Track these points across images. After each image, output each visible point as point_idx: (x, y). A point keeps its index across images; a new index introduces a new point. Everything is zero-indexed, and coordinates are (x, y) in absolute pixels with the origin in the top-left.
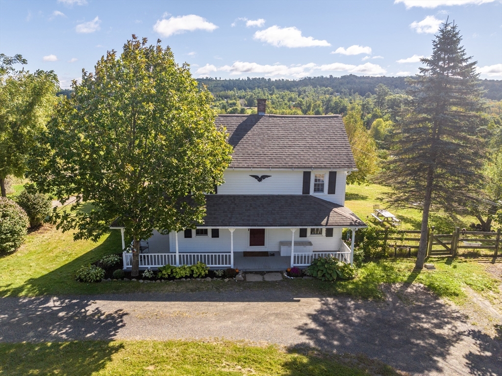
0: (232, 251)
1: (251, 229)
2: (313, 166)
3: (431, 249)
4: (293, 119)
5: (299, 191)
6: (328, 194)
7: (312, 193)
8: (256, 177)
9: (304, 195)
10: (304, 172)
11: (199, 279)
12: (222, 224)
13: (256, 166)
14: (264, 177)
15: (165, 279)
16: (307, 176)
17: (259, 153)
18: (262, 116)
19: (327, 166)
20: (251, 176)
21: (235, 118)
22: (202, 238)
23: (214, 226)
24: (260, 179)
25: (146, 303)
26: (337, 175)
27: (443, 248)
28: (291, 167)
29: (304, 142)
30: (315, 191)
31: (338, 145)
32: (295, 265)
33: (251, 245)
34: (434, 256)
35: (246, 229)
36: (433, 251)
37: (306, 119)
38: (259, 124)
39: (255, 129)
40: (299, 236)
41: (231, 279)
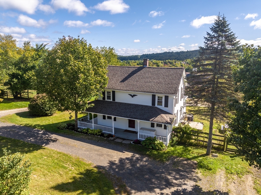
0: (113, 127)
1: (129, 119)
2: (155, 92)
3: (227, 147)
4: (159, 69)
5: (150, 104)
6: (165, 107)
7: (156, 105)
8: (131, 95)
9: (153, 106)
10: (152, 95)
11: (96, 136)
12: (107, 114)
13: (130, 90)
14: (134, 95)
15: (83, 133)
16: (154, 97)
17: (134, 84)
18: (145, 67)
19: (162, 93)
20: (129, 94)
21: (133, 68)
22: (109, 120)
23: (104, 114)
24: (133, 96)
25: (69, 139)
26: (169, 98)
27: (236, 148)
28: (144, 92)
29: (157, 80)
30: (158, 105)
31: (174, 83)
32: (140, 139)
33: (129, 127)
34: (228, 152)
35: (127, 119)
36: (229, 149)
37: (165, 69)
38: (141, 71)
39: (139, 73)
40: (151, 126)
41: (107, 138)
